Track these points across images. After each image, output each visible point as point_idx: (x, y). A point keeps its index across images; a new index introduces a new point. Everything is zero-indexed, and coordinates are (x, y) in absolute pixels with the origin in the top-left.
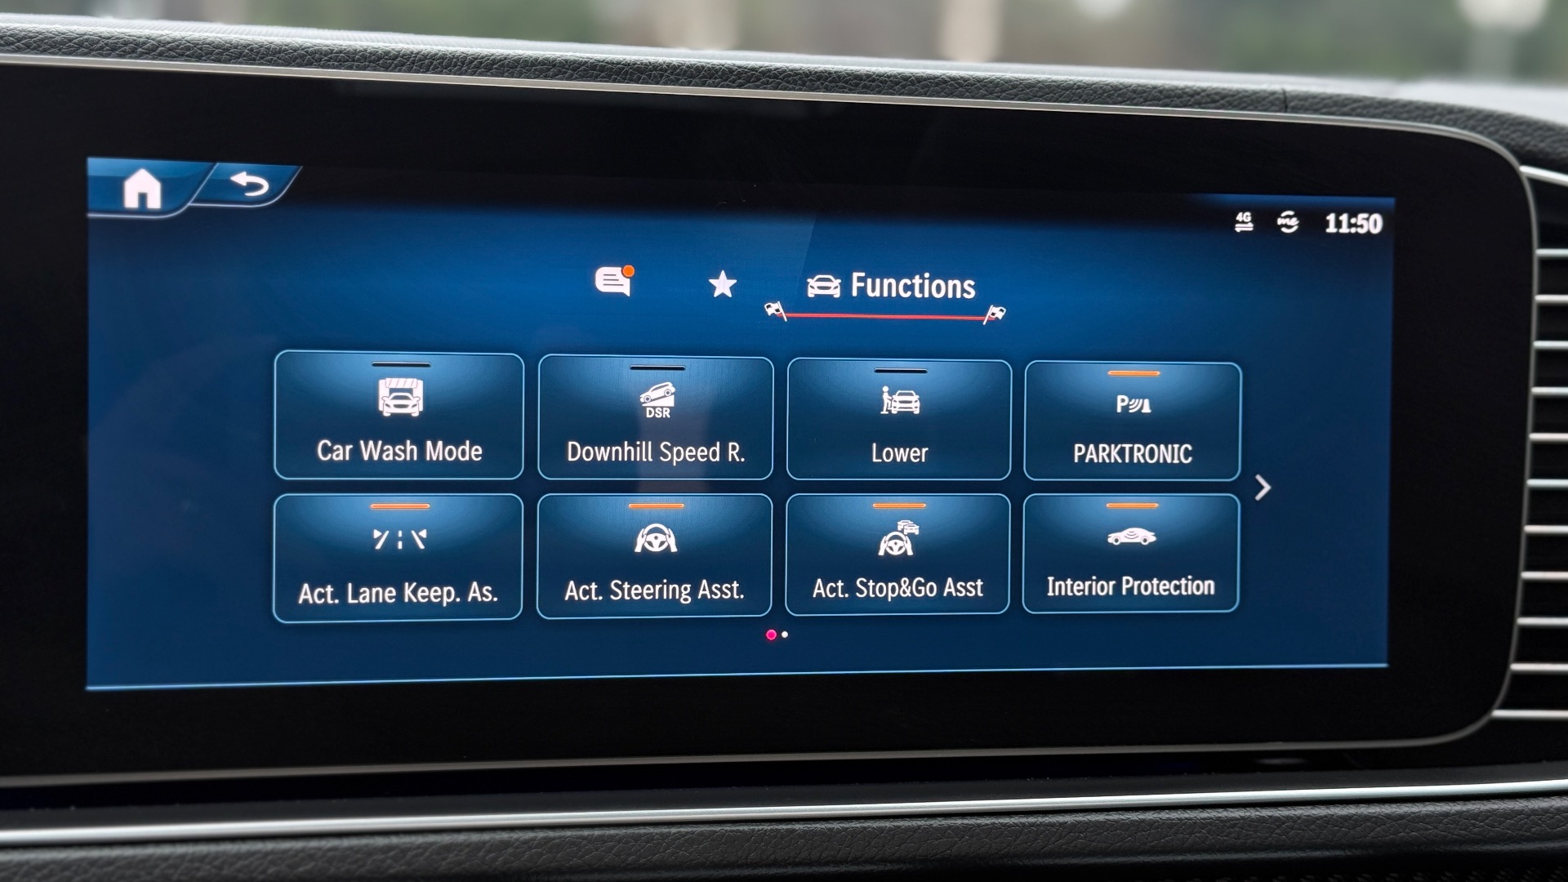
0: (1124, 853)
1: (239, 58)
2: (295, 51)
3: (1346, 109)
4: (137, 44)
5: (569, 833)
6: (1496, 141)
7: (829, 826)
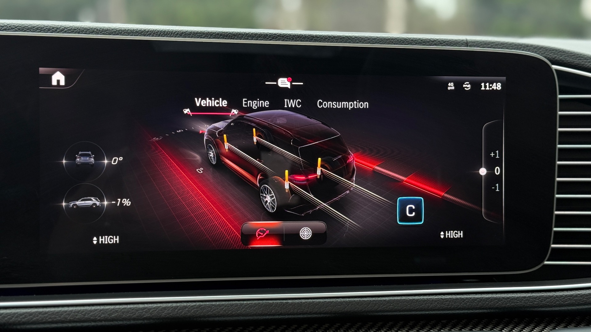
0: (407, 311)
1: (93, 32)
2: (112, 30)
3: (489, 46)
4: (57, 28)
5: (208, 303)
6: (543, 56)
7: (301, 301)
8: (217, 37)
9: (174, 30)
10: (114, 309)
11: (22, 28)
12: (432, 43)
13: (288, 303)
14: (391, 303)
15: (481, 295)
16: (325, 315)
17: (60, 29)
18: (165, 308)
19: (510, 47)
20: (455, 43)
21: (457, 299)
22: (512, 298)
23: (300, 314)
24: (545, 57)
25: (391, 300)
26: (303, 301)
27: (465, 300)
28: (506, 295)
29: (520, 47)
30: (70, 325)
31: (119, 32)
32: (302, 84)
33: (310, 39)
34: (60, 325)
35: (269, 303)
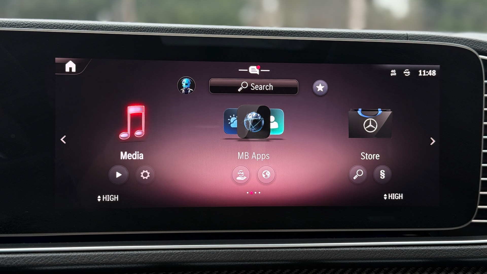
1: (99, 29)
2: (115, 27)
3: (426, 39)
4: (70, 26)
5: (190, 251)
6: (472, 48)
7: (266, 250)
8: (199, 33)
9: (165, 27)
10: (113, 255)
11: (42, 25)
12: (378, 37)
13: (256, 251)
14: (342, 253)
15: (418, 247)
16: (286, 262)
17: (73, 26)
18: (155, 255)
19: (443, 40)
20: (397, 37)
21: (397, 250)
22: (444, 250)
23: (266, 261)
24: (474, 49)
25: (341, 250)
26: (268, 250)
27: (404, 251)
28: (438, 248)
29: (452, 40)
30: (78, 267)
31: (120, 29)
32: (269, 71)
33: (276, 34)
34: (70, 267)
35: (240, 251)
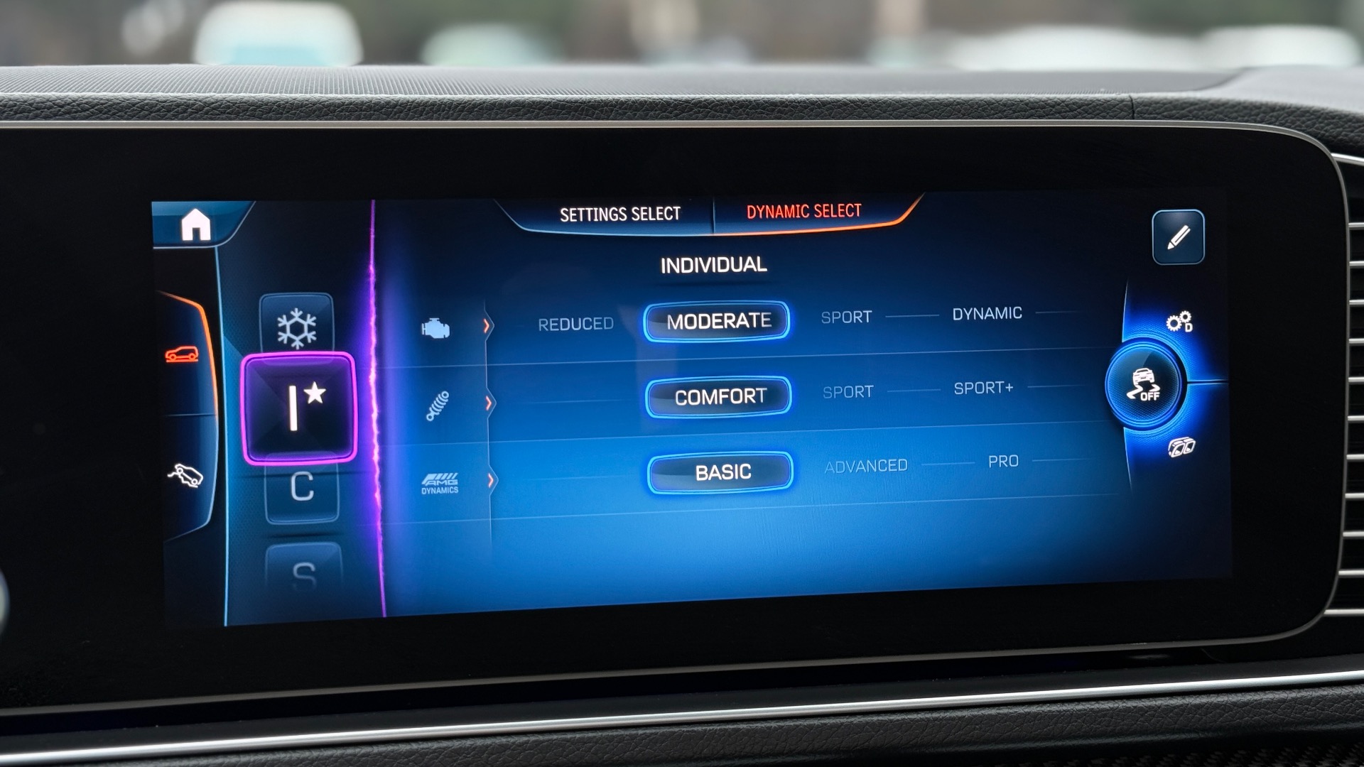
0: (1013, 740)
1: (269, 113)
2: (314, 105)
3: (1184, 112)
4: (187, 107)
6: (1310, 134)
9: (455, 99)
12: (1051, 110)
13: (739, 729)
14: (977, 724)
15: (1184, 698)
16: (824, 757)
17: (194, 107)
18: (459, 751)
19: (1232, 113)
20: (1104, 108)
21: (1128, 710)
22: (1255, 705)
23: (768, 756)
24: (1315, 136)
25: (975, 716)
26: (773, 724)
